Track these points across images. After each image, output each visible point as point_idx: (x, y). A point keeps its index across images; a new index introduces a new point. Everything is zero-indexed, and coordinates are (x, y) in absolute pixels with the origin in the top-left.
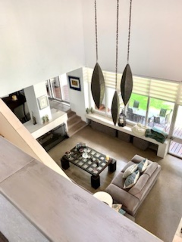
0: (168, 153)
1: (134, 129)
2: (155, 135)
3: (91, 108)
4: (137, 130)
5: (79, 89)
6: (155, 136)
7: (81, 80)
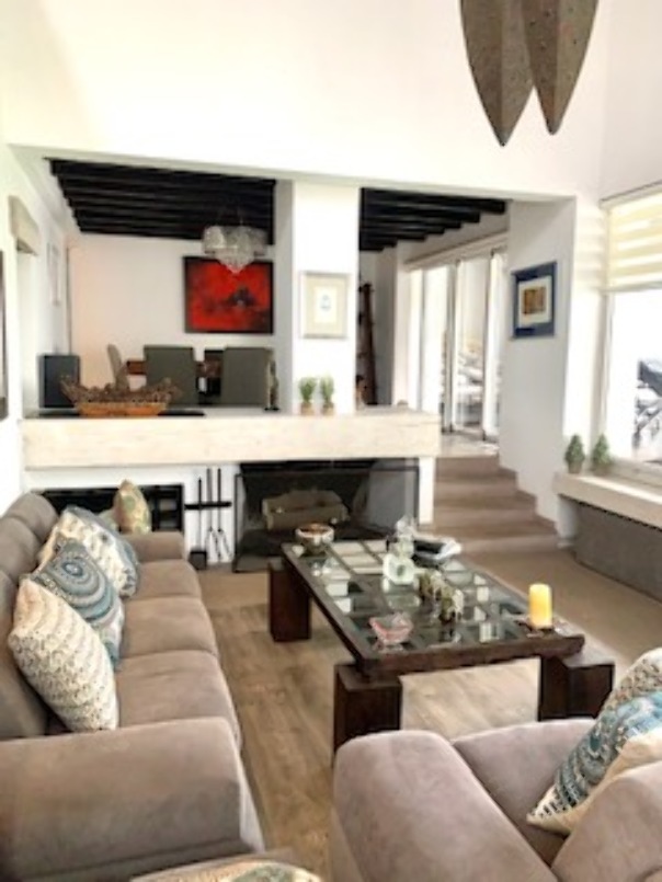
3: (596, 441)
5: (547, 329)
7: (561, 272)
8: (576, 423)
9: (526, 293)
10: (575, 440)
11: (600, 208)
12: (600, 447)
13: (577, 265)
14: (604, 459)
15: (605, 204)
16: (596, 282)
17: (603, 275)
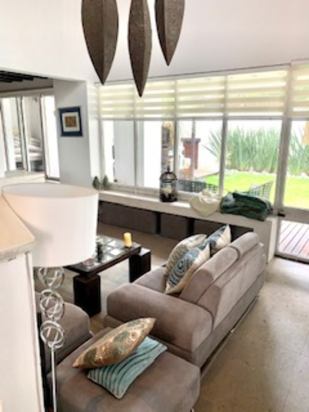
0: (277, 256)
1: (195, 202)
2: (243, 204)
3: (103, 177)
4: (201, 201)
5: (79, 134)
6: (244, 206)
7: (83, 111)
8: (95, 172)
9: (66, 118)
10: (96, 178)
11: (95, 85)
12: (105, 179)
13: (89, 109)
14: (107, 184)
15: (96, 84)
16: (96, 116)
17: (98, 113)
